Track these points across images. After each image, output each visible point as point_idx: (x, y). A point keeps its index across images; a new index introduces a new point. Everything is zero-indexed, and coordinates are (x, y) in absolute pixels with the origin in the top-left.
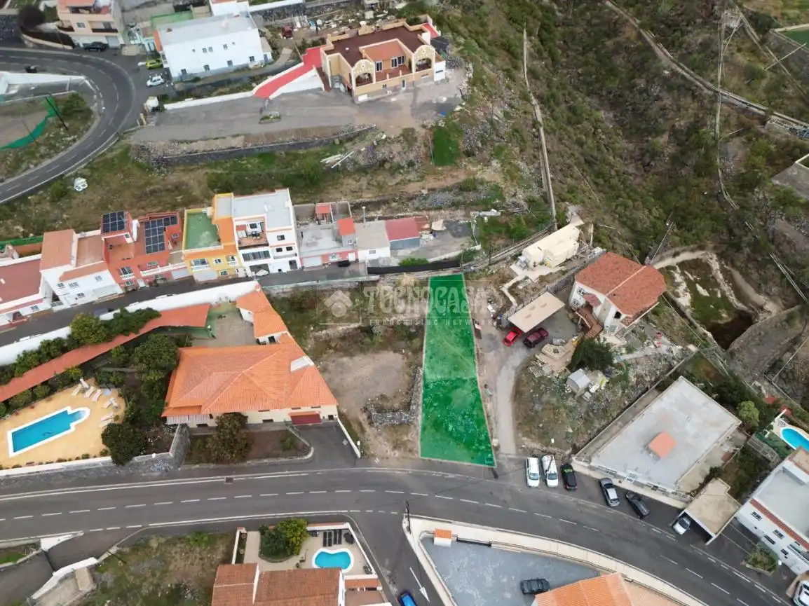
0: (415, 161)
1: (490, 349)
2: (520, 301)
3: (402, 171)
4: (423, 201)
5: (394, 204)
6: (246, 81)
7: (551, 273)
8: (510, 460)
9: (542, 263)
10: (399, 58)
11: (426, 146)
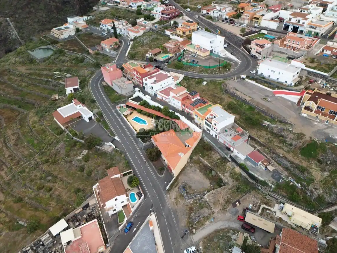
0: (293, 145)
1: (232, 213)
2: (261, 214)
3: (284, 144)
4: (277, 158)
5: (266, 149)
6: (275, 86)
7: (287, 222)
8: (192, 241)
9: (289, 216)
10: (335, 112)
11: (303, 144)
